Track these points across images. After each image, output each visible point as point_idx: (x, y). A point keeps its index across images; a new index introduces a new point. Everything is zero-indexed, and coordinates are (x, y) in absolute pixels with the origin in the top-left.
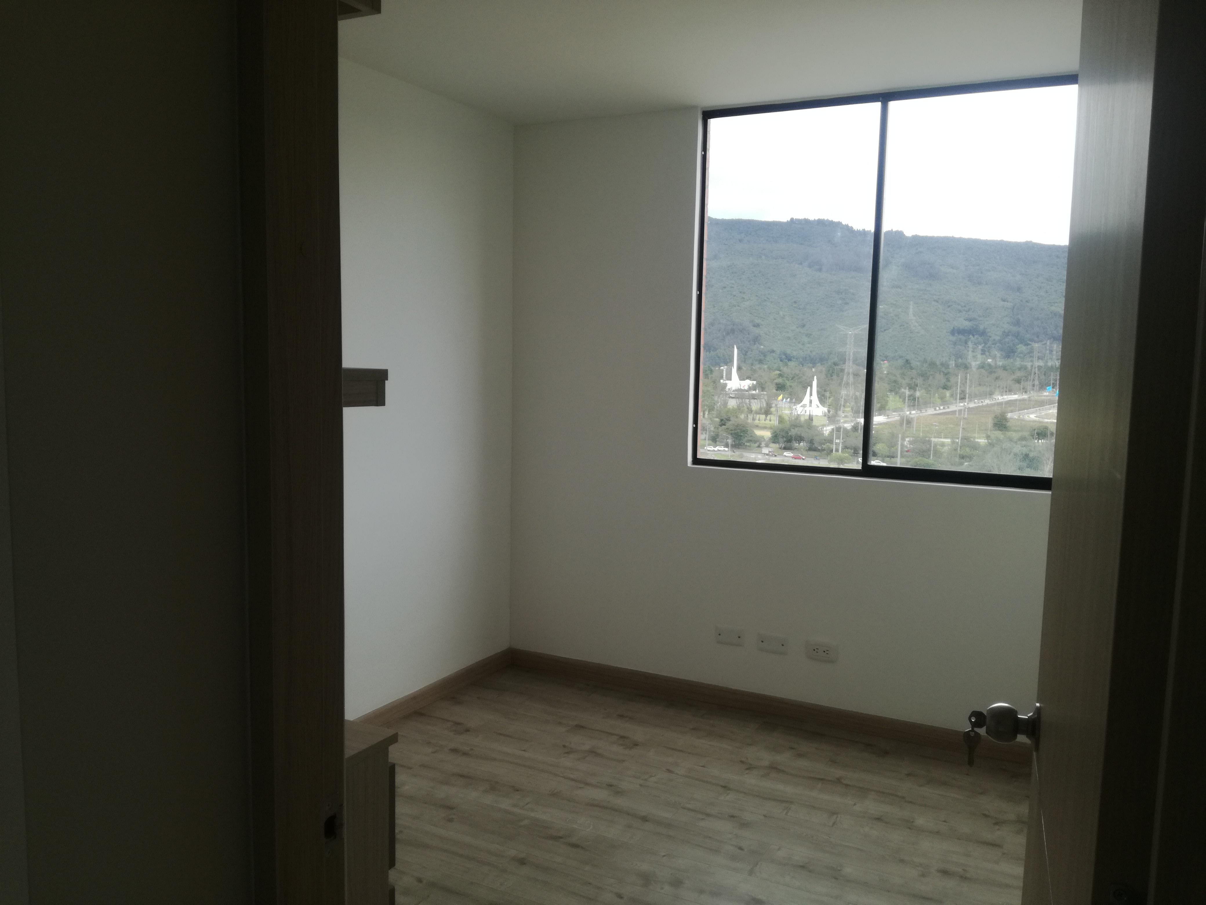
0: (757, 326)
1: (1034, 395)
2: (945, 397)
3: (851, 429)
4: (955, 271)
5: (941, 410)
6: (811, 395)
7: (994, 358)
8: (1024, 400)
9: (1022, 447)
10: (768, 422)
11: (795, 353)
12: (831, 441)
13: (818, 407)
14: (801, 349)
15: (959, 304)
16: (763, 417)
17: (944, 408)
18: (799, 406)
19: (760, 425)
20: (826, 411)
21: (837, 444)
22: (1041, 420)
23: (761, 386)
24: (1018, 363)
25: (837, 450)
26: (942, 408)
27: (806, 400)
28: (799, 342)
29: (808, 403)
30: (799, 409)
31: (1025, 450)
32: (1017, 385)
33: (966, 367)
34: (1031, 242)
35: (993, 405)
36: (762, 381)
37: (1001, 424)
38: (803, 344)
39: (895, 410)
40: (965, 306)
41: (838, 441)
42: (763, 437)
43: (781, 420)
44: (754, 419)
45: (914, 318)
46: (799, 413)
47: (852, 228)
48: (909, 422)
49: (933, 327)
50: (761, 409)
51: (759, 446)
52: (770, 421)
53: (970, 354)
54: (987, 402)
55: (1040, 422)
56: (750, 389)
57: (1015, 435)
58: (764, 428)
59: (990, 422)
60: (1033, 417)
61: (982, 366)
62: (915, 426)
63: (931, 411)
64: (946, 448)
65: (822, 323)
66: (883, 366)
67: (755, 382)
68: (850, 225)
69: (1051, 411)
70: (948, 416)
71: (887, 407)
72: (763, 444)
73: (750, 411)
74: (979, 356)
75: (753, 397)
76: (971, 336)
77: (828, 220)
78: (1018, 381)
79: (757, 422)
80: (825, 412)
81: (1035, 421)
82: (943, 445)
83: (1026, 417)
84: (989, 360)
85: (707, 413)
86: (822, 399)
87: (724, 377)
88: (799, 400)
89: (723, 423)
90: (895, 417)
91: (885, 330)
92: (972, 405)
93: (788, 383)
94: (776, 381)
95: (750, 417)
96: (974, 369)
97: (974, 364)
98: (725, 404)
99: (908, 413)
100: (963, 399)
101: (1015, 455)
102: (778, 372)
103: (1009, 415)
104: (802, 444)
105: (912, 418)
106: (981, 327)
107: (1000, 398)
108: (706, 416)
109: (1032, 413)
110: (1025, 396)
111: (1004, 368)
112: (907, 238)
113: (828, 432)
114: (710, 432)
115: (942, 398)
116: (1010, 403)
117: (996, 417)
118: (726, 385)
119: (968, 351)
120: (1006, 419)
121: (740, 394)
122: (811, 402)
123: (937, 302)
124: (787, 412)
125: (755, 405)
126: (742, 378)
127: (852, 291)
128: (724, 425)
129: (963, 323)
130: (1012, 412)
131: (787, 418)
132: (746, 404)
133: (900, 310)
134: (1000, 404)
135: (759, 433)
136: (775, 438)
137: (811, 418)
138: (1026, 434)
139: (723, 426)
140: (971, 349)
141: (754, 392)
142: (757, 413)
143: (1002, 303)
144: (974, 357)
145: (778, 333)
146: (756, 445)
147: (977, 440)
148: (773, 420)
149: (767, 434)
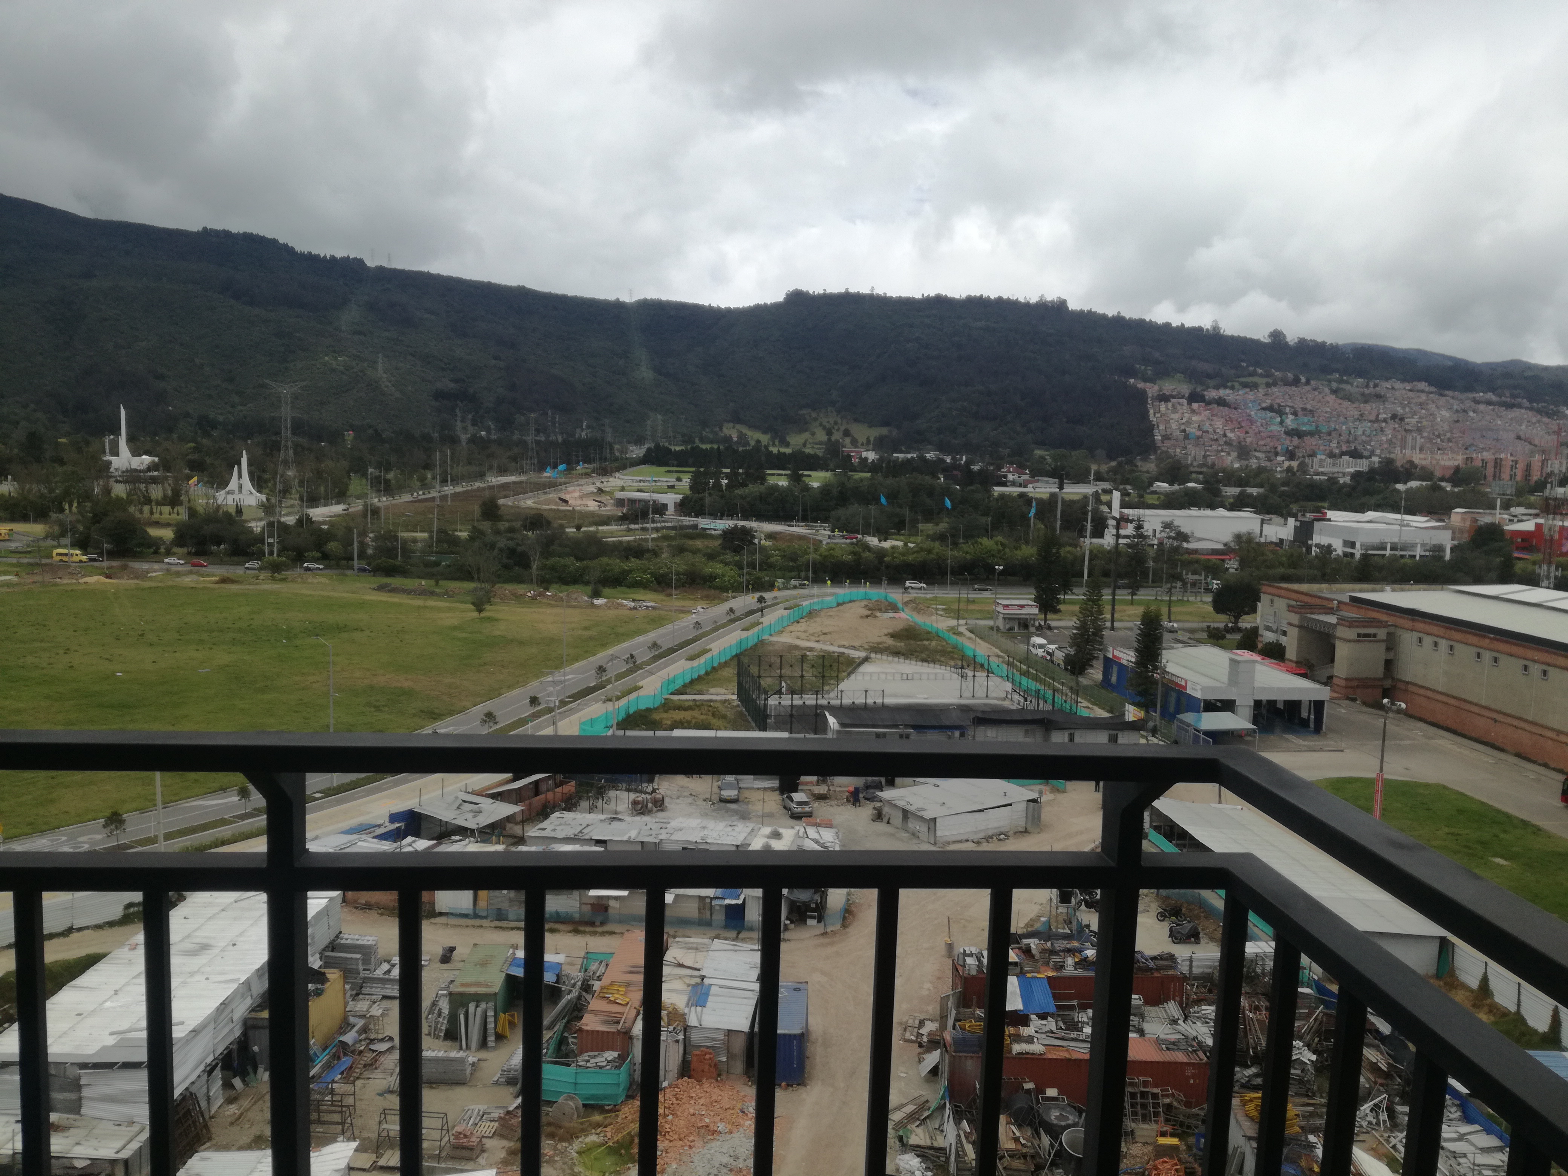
0: (162, 377)
1: (531, 476)
2: (426, 478)
3: (296, 523)
4: (433, 317)
5: (421, 495)
6: (240, 476)
7: (488, 430)
8: (521, 482)
9: (508, 540)
10: (174, 516)
11: (221, 418)
12: (262, 541)
13: (251, 493)
14: (230, 413)
15: (441, 361)
16: (166, 509)
17: (424, 494)
18: (223, 492)
19: (161, 521)
20: (265, 500)
21: (270, 545)
22: (539, 506)
23: (165, 465)
24: (516, 436)
25: (271, 553)
26: (421, 493)
27: (233, 484)
28: (226, 403)
29: (236, 488)
30: (221, 497)
31: (511, 544)
32: (513, 464)
33: (453, 440)
34: (524, 287)
35: (484, 489)
36: (168, 457)
37: (491, 511)
38: (233, 406)
39: (358, 497)
40: (449, 364)
41: (271, 540)
42: (161, 538)
43: (192, 512)
44: (152, 513)
45: (385, 376)
46: (219, 502)
47: (293, 248)
48: (375, 512)
49: (410, 388)
50: (165, 497)
51: (156, 552)
52: (178, 514)
53: (459, 425)
54: (478, 484)
55: (537, 509)
56: (149, 469)
57: (503, 526)
58: (167, 525)
59: (476, 509)
60: (530, 503)
61: (473, 440)
62: (383, 517)
63: (406, 498)
64: (419, 545)
65: (258, 376)
66: (346, 438)
67: (156, 459)
68: (290, 245)
69: (551, 496)
70: (427, 504)
71: (349, 493)
72: (162, 550)
73: (148, 501)
74: (470, 428)
75: (154, 480)
76: (458, 402)
77: (257, 235)
78: (515, 459)
79: (156, 516)
80: (262, 501)
81: (532, 509)
82: (415, 541)
83: (522, 504)
84: (483, 433)
85: (75, 505)
86: (259, 482)
87: (107, 450)
88: (223, 483)
89: (97, 518)
90: (357, 506)
91: (347, 390)
92: (459, 489)
93: (209, 460)
94: (190, 457)
95: (146, 509)
96: (464, 444)
97: (464, 437)
98: (107, 491)
99: (376, 500)
100: (444, 481)
101: (501, 550)
102: (192, 445)
103: (501, 502)
104: (222, 546)
105: (378, 508)
106: (471, 391)
107: (494, 480)
108: (74, 509)
109: (530, 498)
110: (523, 478)
111: (499, 442)
112: (368, 269)
113: (259, 529)
114: (74, 534)
115: (422, 479)
116: (505, 486)
117: (484, 504)
118: (110, 463)
119: (456, 421)
120: (497, 507)
121: (132, 477)
122: (240, 487)
123: (414, 356)
124: (202, 501)
125: (156, 492)
126: (136, 453)
127: (298, 335)
128: (99, 522)
129: (446, 384)
130: (505, 497)
131: (200, 510)
132: (141, 490)
133: (365, 364)
134: (491, 488)
135: (154, 532)
136: (181, 539)
137: (239, 511)
138: (518, 525)
139: (97, 525)
140: (459, 419)
141: (156, 473)
142: (159, 503)
143: (493, 362)
144: (465, 429)
145: (194, 388)
146: (152, 550)
147: (456, 533)
148: (182, 515)
149: (168, 534)
